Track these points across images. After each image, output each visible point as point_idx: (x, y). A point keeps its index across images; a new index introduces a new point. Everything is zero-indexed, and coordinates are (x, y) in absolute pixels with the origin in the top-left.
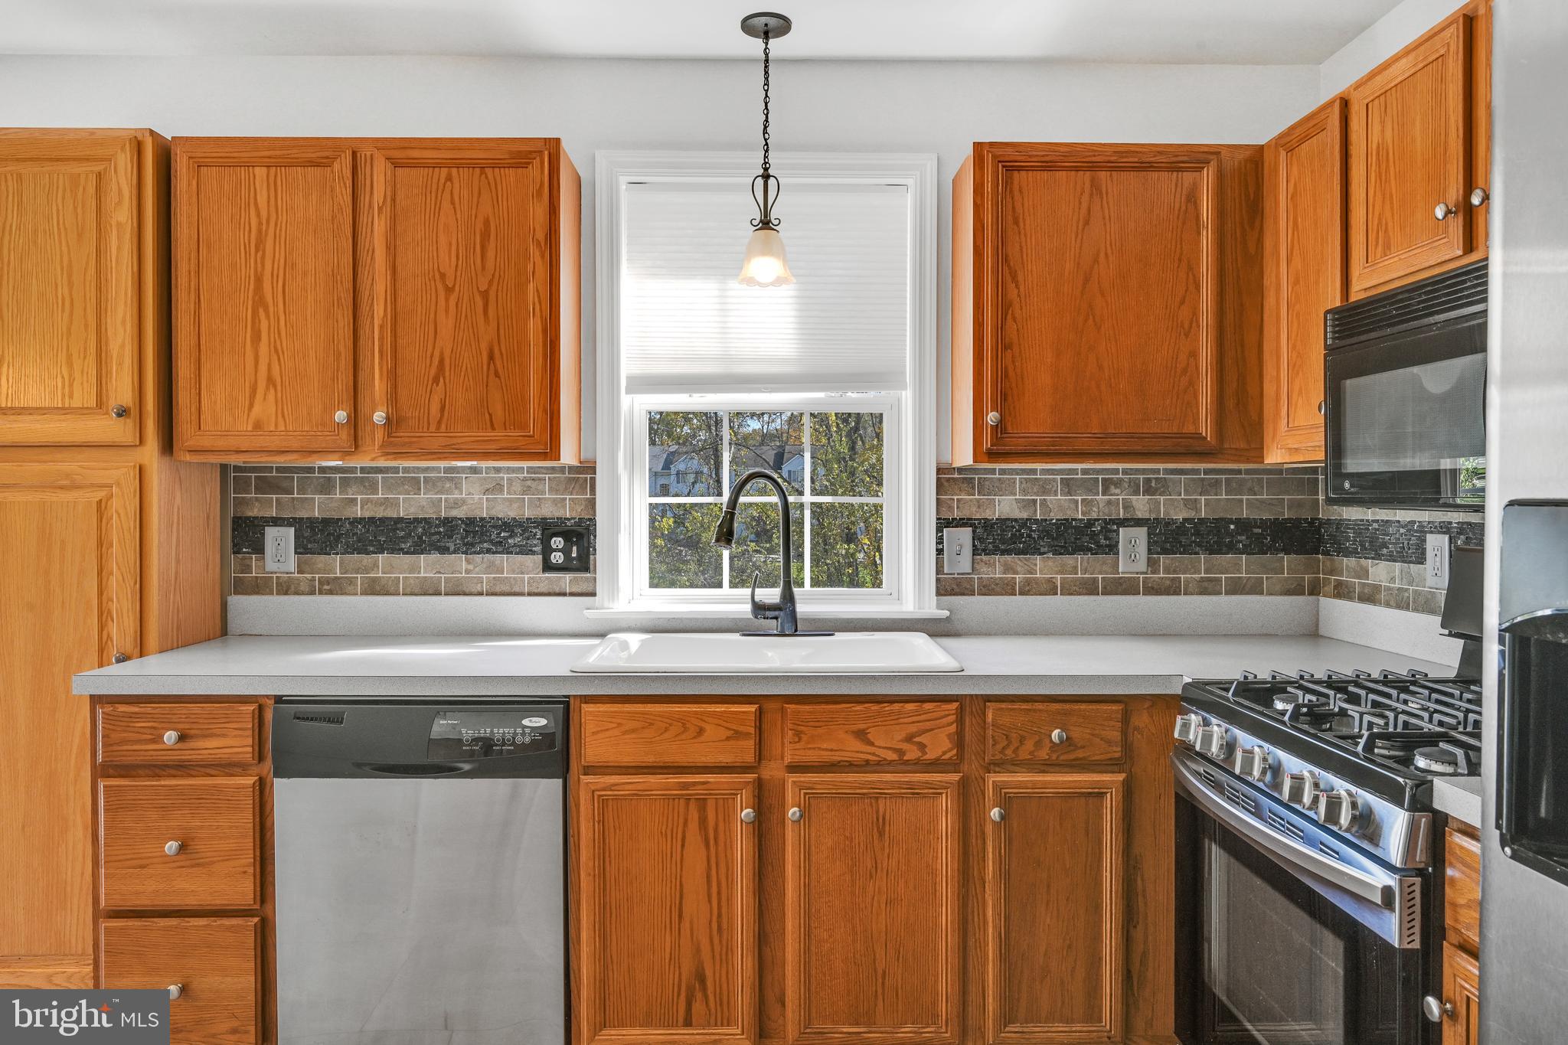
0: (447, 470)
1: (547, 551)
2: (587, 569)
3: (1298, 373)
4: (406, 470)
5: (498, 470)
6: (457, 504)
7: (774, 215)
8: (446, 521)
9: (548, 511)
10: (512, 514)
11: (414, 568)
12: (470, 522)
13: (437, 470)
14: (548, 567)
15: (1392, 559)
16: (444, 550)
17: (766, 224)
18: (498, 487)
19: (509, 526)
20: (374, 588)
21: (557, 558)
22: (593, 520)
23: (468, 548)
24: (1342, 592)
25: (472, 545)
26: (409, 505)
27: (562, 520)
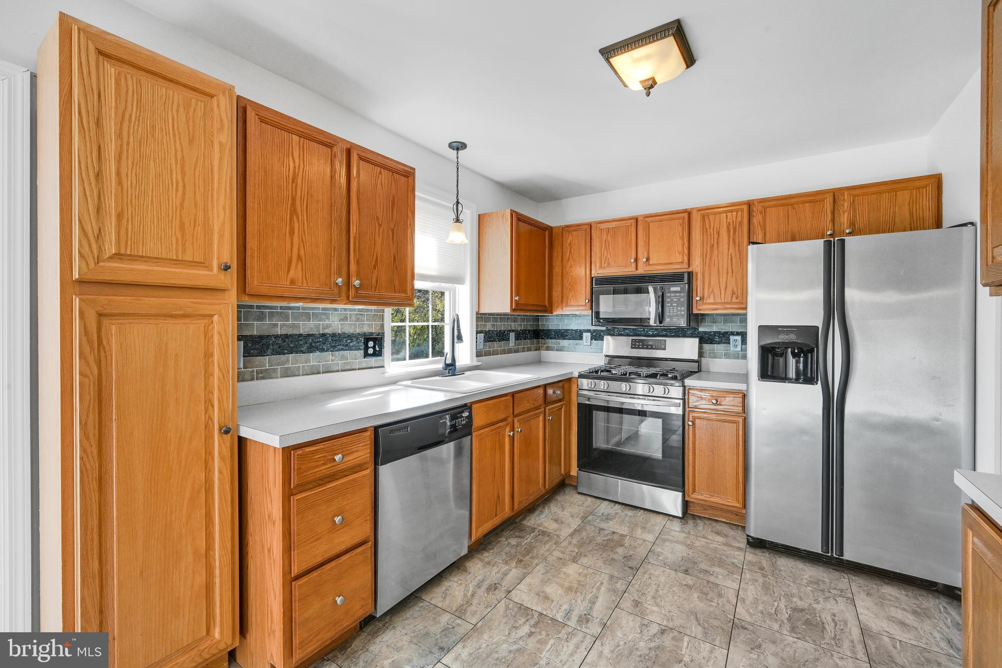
0: (324, 309)
1: (366, 348)
2: (381, 355)
3: (571, 291)
4: (304, 308)
5: (345, 310)
6: (328, 326)
7: (461, 218)
8: (324, 335)
9: (366, 329)
10: (351, 331)
11: (307, 361)
12: (334, 335)
13: (318, 309)
14: (366, 355)
15: (570, 339)
16: (322, 350)
17: (457, 220)
18: (345, 319)
19: (350, 337)
20: (287, 373)
21: (371, 351)
22: (383, 333)
23: (333, 348)
24: (548, 349)
25: (335, 347)
26: (306, 327)
27: (372, 334)
